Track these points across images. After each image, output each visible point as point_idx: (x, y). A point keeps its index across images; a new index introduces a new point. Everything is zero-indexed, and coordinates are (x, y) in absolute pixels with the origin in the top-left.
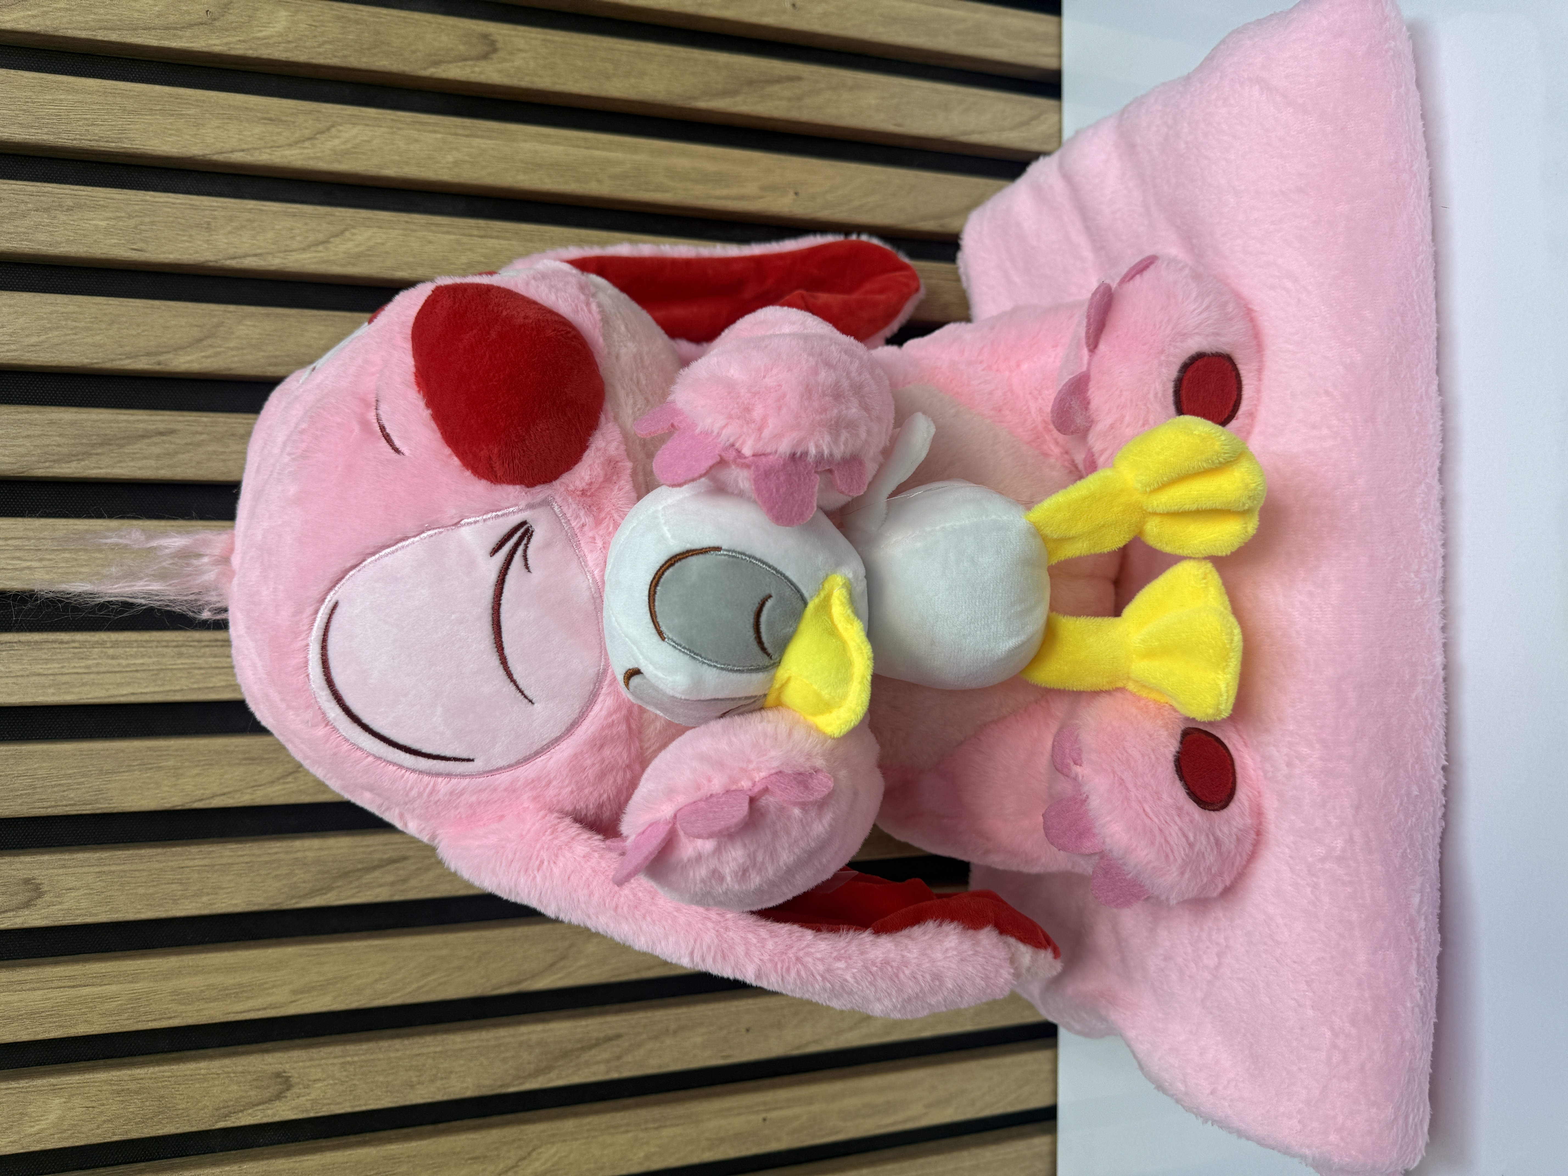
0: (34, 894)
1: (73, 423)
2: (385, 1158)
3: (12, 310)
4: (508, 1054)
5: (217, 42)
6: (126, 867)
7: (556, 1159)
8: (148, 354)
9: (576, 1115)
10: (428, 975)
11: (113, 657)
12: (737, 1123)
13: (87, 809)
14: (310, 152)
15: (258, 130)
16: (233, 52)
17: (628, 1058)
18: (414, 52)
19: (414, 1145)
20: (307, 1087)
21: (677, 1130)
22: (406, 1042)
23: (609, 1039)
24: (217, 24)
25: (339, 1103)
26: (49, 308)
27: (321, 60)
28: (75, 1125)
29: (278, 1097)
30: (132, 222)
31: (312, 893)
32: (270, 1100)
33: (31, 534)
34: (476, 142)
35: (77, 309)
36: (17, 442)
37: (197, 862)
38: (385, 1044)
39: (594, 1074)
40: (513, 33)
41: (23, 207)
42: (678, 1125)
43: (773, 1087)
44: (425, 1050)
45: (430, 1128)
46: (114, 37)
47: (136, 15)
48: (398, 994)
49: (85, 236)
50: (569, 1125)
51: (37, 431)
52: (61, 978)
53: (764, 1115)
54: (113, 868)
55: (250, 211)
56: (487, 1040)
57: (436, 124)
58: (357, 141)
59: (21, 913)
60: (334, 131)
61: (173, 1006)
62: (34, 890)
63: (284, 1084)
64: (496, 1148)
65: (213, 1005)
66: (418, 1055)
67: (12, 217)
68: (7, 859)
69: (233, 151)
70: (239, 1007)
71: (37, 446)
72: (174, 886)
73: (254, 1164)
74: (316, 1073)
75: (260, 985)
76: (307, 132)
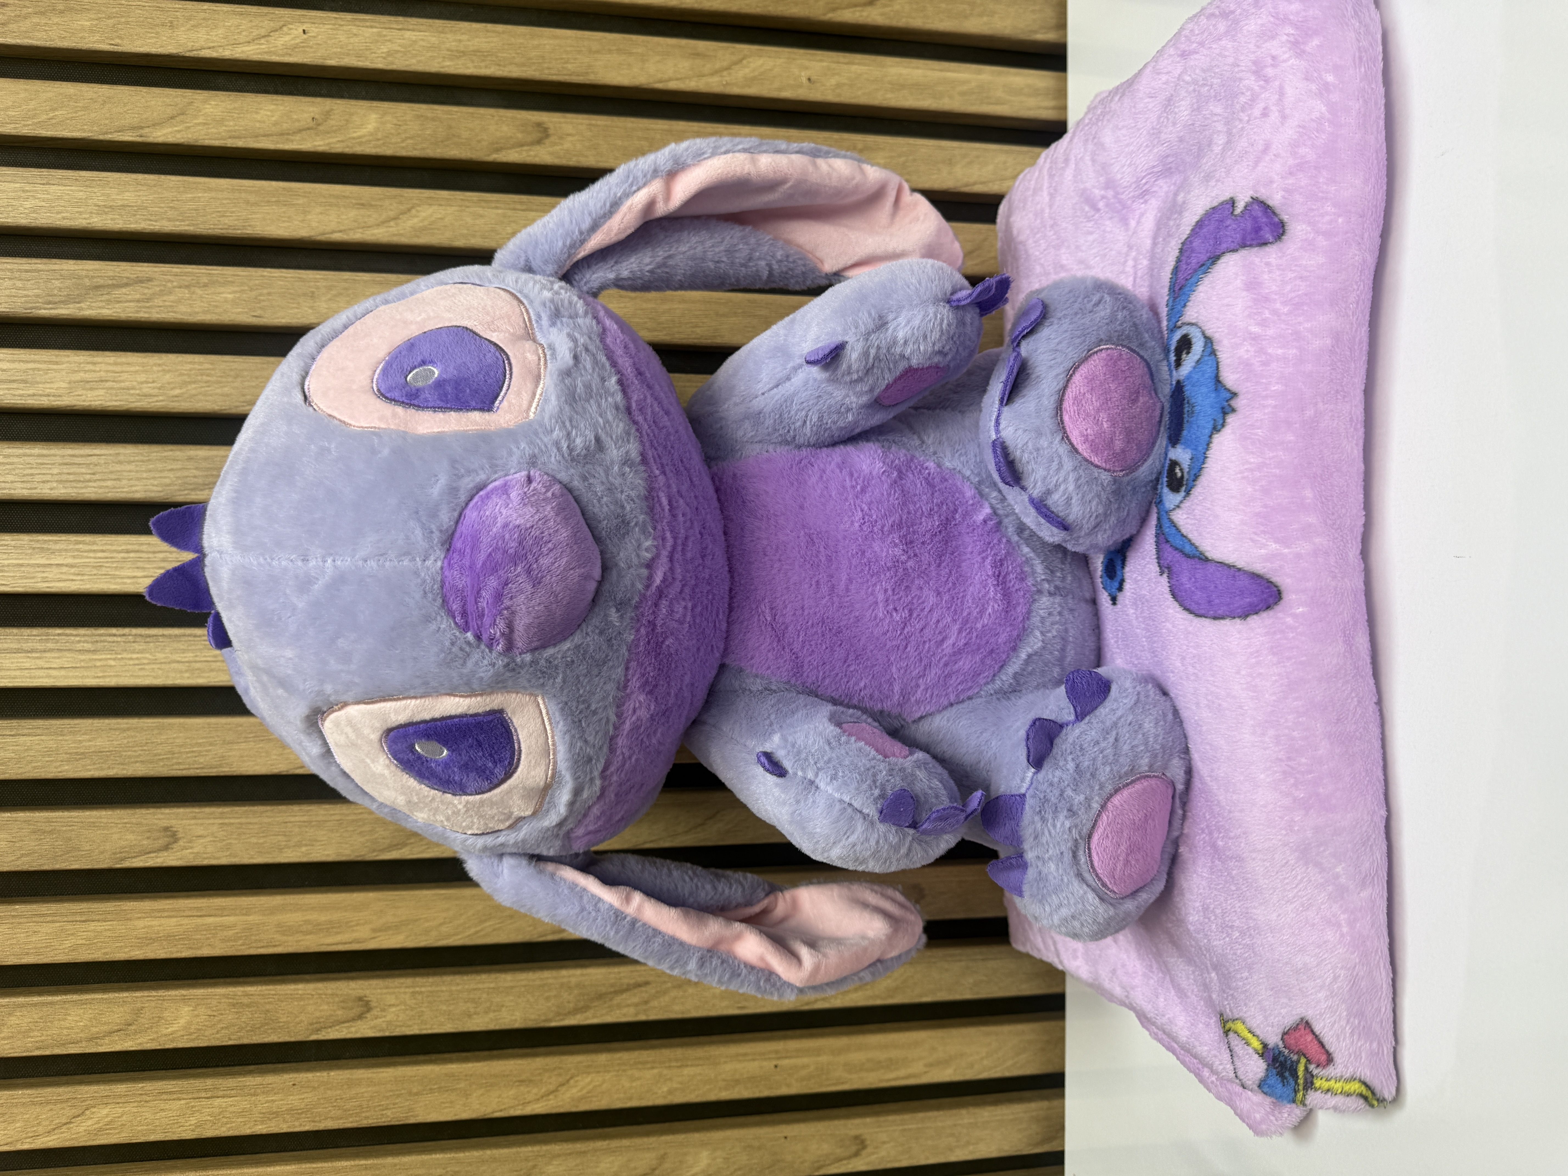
0: (172, 840)
1: (206, 459)
2: (446, 1075)
4: (552, 993)
5: (321, 143)
6: (243, 820)
7: (591, 1087)
9: (609, 1051)
10: (485, 921)
12: (752, 1067)
13: (213, 772)
14: (393, 230)
15: (353, 213)
16: (333, 151)
17: (655, 1003)
18: (479, 141)
19: (470, 1065)
20: (383, 1010)
21: (698, 1070)
22: (465, 978)
23: (638, 985)
24: (321, 128)
26: (189, 366)
27: (404, 153)
28: (199, 1029)
29: (360, 1017)
30: (254, 293)
31: (391, 847)
32: (353, 1020)
35: (210, 366)
36: (163, 475)
37: (297, 819)
38: (448, 979)
39: (625, 1015)
40: (563, 120)
41: (169, 285)
43: (785, 1038)
44: (480, 986)
45: (486, 1053)
46: (240, 144)
47: (258, 125)
49: (216, 307)
50: (602, 1058)
51: (178, 465)
52: (191, 909)
53: (775, 1063)
54: (232, 821)
55: (346, 280)
56: (534, 980)
57: (497, 201)
58: (433, 219)
59: (160, 854)
60: (414, 212)
61: (278, 937)
62: (172, 837)
63: (365, 1006)
64: (540, 1074)
65: (308, 937)
66: (475, 989)
67: (161, 293)
68: (152, 811)
69: (333, 232)
70: (329, 940)
71: (178, 478)
72: (280, 838)
73: (340, 1072)
74: (391, 1000)
75: (347, 923)
76: (392, 214)
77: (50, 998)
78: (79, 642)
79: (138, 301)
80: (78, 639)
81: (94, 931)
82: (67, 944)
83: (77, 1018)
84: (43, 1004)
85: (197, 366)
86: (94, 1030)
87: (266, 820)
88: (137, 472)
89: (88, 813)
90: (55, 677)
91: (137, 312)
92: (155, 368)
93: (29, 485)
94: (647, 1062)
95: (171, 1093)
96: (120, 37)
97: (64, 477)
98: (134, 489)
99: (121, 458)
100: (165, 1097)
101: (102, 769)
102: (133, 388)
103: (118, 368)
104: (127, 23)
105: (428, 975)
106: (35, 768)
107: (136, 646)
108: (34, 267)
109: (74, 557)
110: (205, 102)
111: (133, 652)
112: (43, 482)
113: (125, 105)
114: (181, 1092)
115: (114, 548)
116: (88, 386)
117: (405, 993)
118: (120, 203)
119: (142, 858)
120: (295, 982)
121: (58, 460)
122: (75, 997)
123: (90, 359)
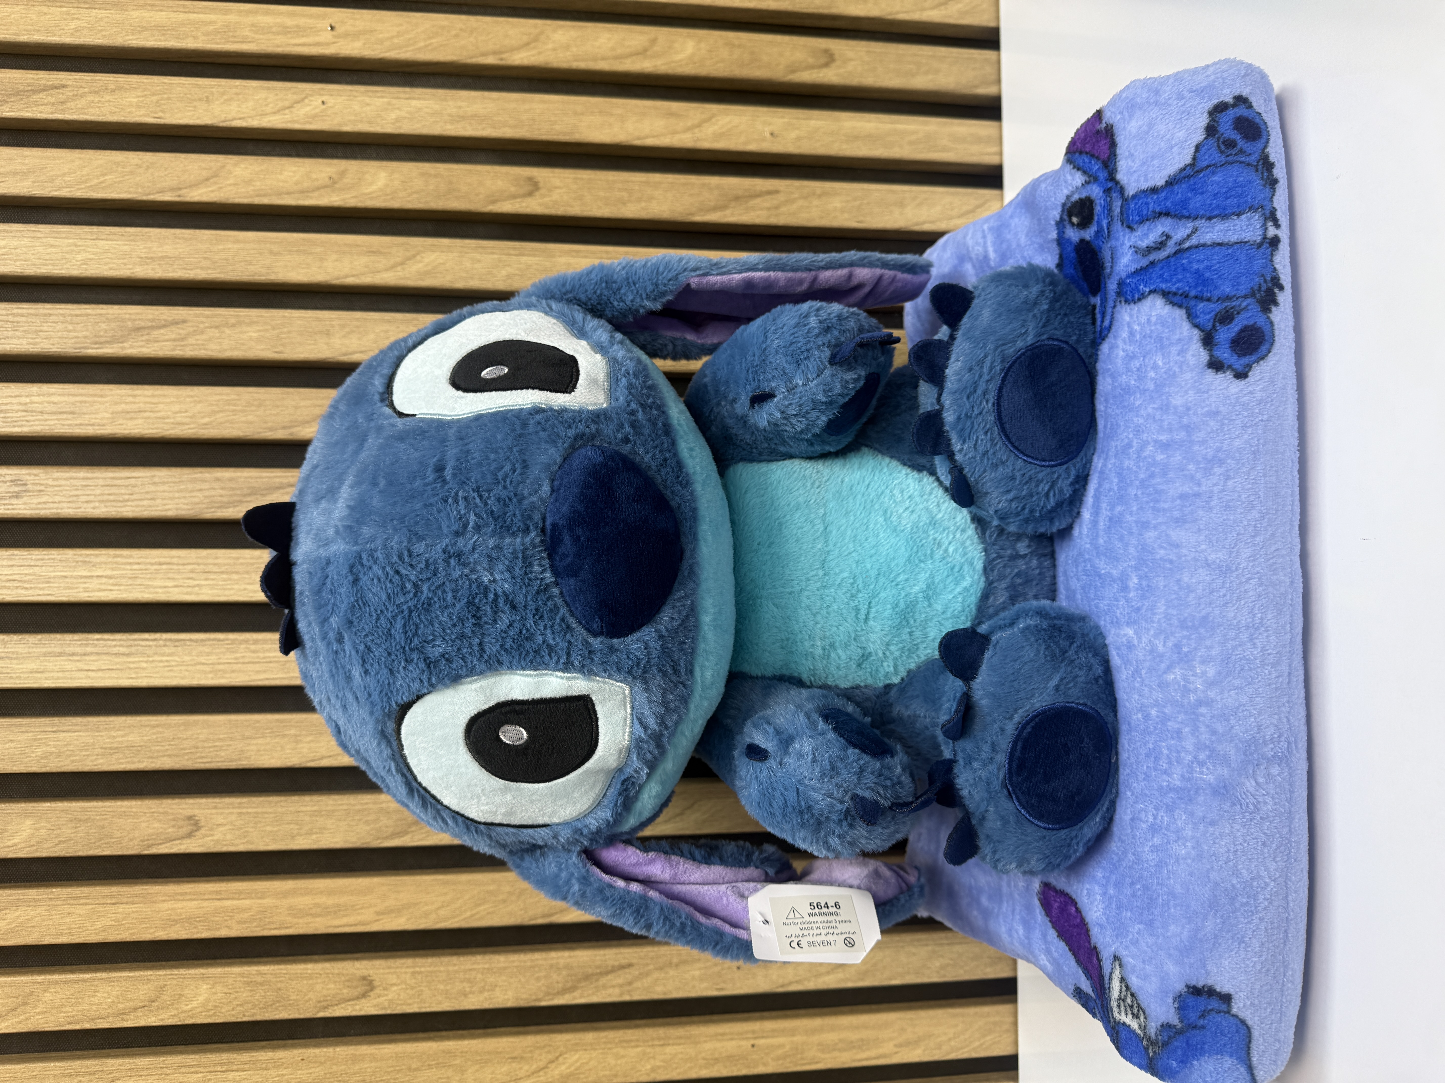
0: (194, 828)
1: (231, 480)
2: (443, 1051)
3: (191, 400)
4: (542, 974)
5: (337, 199)
6: (259, 810)
7: (578, 1064)
8: (284, 428)
9: (596, 1029)
10: (480, 905)
11: (254, 652)
12: (730, 1046)
13: (233, 765)
14: (400, 274)
15: (364, 260)
16: (347, 205)
17: (638, 984)
18: (477, 195)
19: (466, 1042)
20: (385, 989)
21: (679, 1049)
22: (462, 959)
23: (622, 967)
24: (337, 186)
25: (410, 1005)
26: (218, 397)
27: (410, 206)
28: (216, 1006)
29: (364, 995)
30: (276, 332)
32: (358, 998)
33: (200, 561)
34: (524, 259)
35: (236, 397)
37: (308, 808)
38: (445, 959)
39: (610, 995)
40: (552, 174)
41: (202, 326)
42: (679, 1044)
43: (762, 1018)
44: (475, 966)
45: (481, 1031)
46: (266, 201)
47: (281, 184)
48: (456, 920)
49: (243, 344)
50: (589, 1037)
51: (206, 486)
52: (211, 893)
53: (752, 1042)
54: (250, 810)
55: (357, 319)
56: (525, 962)
57: (492, 247)
58: (435, 264)
59: (184, 841)
60: (418, 257)
61: (289, 919)
62: (195, 825)
63: (369, 985)
64: (531, 1052)
65: (318, 919)
66: (471, 970)
67: (195, 333)
68: (177, 801)
69: (346, 277)
70: (337, 922)
71: (206, 497)
72: (292, 826)
73: (345, 1048)
74: (393, 979)
75: (353, 906)
76: (399, 260)
77: (81, 976)
78: (115, 646)
79: (174, 340)
80: (114, 643)
81: (123, 913)
82: (98, 925)
83: (106, 995)
84: (76, 981)
85: (224, 397)
86: (121, 1006)
87: (280, 810)
88: (170, 492)
89: (119, 803)
90: (93, 678)
91: (173, 350)
92: (188, 400)
93: (74, 505)
94: (631, 1041)
95: (189, 1067)
96: (162, 111)
97: (106, 498)
98: (167, 507)
99: (156, 480)
100: (183, 1070)
101: (133, 763)
102: (168, 417)
103: (155, 400)
104: (169, 99)
105: (426, 956)
106: (73, 761)
107: (166, 650)
108: (83, 312)
109: (113, 569)
110: (236, 165)
111: (163, 655)
112: (87, 502)
113: (166, 169)
114: (198, 1066)
115: (148, 560)
116: (128, 416)
117: (406, 973)
118: (160, 254)
119: (168, 845)
120: (305, 962)
121: (101, 482)
122: (104, 975)
123: (130, 392)
